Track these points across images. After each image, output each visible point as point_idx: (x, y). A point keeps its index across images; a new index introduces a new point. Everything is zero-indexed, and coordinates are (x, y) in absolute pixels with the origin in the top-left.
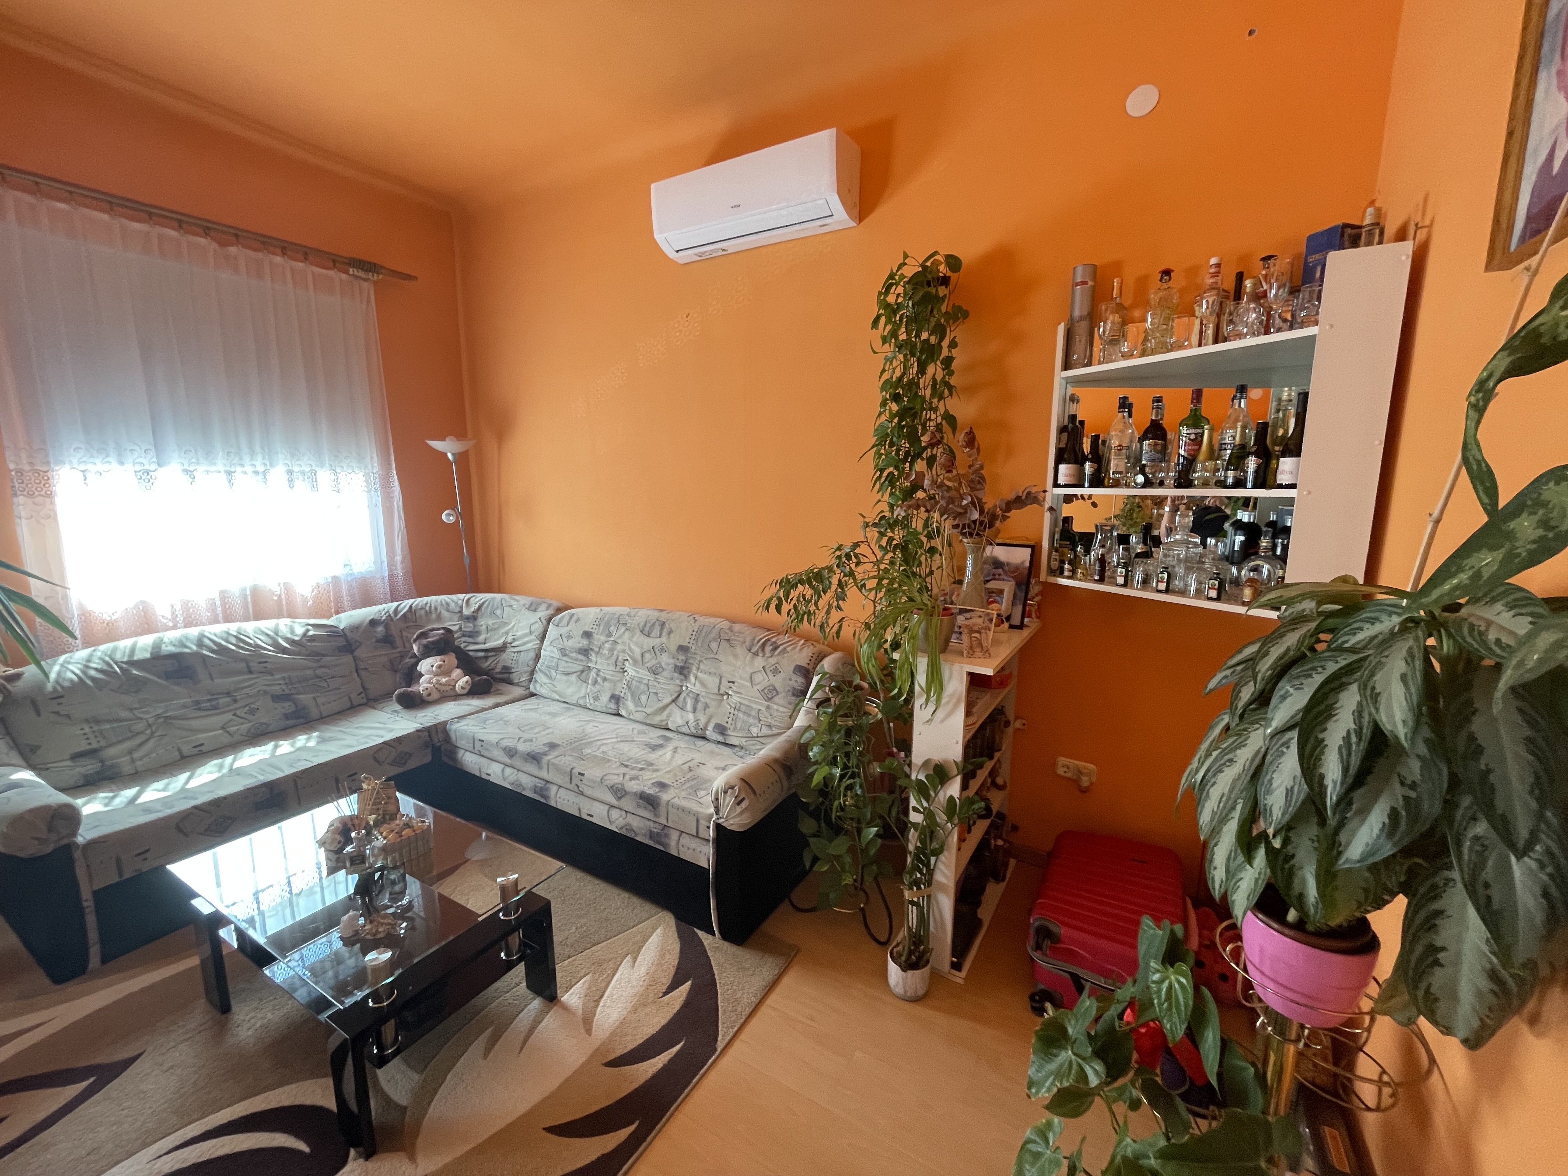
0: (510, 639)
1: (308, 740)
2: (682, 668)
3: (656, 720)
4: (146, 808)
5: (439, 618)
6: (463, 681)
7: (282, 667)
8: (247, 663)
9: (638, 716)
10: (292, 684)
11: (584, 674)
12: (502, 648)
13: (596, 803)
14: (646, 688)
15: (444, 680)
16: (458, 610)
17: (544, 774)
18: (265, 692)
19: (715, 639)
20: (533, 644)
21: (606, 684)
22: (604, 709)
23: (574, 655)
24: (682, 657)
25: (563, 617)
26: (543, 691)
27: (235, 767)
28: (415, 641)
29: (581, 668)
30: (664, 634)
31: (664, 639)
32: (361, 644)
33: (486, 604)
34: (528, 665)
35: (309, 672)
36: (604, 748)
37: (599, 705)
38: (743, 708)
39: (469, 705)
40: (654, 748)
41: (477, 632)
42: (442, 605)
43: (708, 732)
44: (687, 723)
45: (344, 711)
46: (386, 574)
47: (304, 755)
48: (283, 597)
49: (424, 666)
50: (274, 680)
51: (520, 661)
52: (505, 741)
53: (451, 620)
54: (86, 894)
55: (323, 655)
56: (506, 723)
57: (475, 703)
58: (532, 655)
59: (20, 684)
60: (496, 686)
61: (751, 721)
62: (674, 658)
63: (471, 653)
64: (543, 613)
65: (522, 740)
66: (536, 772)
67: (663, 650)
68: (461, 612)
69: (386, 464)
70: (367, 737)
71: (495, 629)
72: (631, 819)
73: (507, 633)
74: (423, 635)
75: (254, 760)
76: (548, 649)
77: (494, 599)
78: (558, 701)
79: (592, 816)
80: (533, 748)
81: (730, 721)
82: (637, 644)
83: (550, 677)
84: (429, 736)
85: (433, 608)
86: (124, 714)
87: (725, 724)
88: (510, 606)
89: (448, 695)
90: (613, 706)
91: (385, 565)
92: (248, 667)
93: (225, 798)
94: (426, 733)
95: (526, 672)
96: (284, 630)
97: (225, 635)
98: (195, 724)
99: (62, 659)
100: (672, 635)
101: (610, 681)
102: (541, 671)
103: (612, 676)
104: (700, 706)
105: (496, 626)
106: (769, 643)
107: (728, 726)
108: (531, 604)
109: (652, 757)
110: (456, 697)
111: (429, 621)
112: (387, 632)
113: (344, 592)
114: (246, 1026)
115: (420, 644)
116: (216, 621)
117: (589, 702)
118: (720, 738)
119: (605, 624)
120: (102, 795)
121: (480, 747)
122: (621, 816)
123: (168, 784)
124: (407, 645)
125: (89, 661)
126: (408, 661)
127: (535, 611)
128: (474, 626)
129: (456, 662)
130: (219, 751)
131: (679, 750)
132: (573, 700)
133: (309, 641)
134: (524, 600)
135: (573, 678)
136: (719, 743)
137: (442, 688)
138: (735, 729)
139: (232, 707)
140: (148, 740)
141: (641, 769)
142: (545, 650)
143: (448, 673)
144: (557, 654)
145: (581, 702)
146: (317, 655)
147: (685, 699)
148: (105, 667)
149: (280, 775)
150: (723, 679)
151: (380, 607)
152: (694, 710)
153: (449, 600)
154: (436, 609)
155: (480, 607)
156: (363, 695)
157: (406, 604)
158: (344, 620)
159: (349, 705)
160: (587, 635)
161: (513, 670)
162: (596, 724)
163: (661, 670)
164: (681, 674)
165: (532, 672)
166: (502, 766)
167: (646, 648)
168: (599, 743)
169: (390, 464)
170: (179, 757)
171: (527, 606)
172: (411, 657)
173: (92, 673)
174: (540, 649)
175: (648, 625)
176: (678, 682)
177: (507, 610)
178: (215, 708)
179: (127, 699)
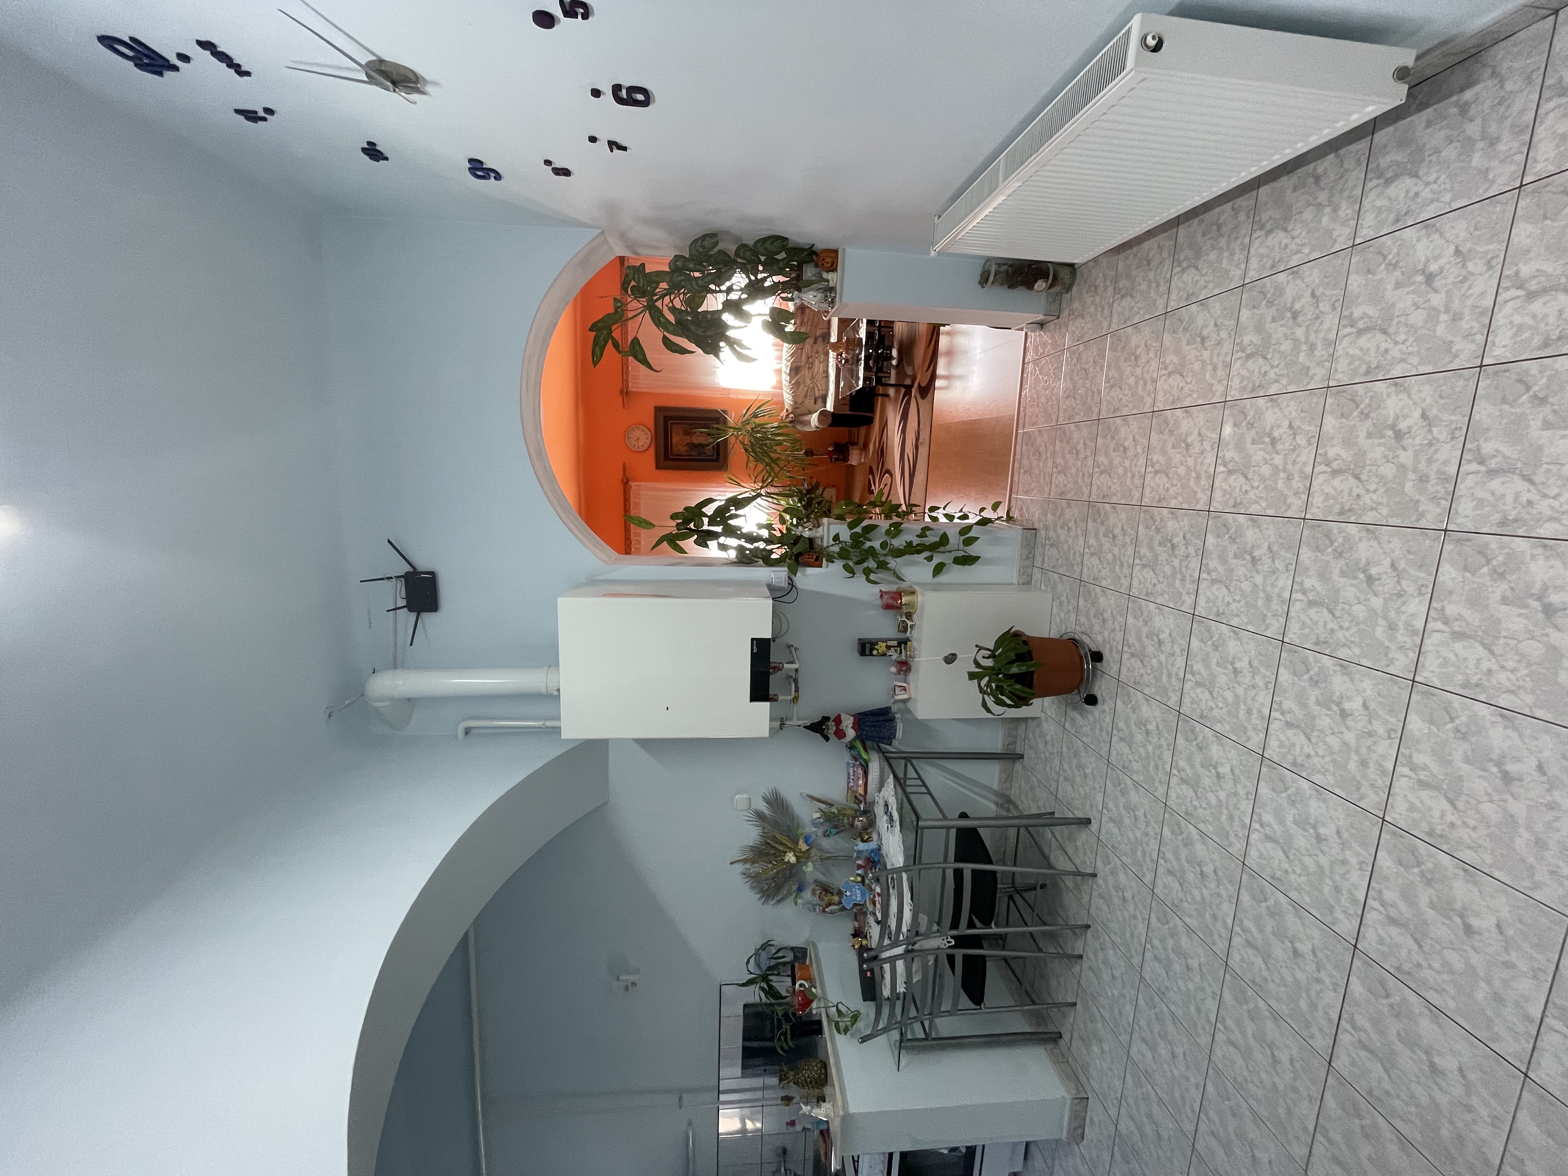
59: (789, 409)
86: (806, 388)
99: (784, 398)
120: (825, 402)
125: (787, 392)
148: (790, 389)
173: (791, 392)
178: (812, 363)
179: (801, 387)
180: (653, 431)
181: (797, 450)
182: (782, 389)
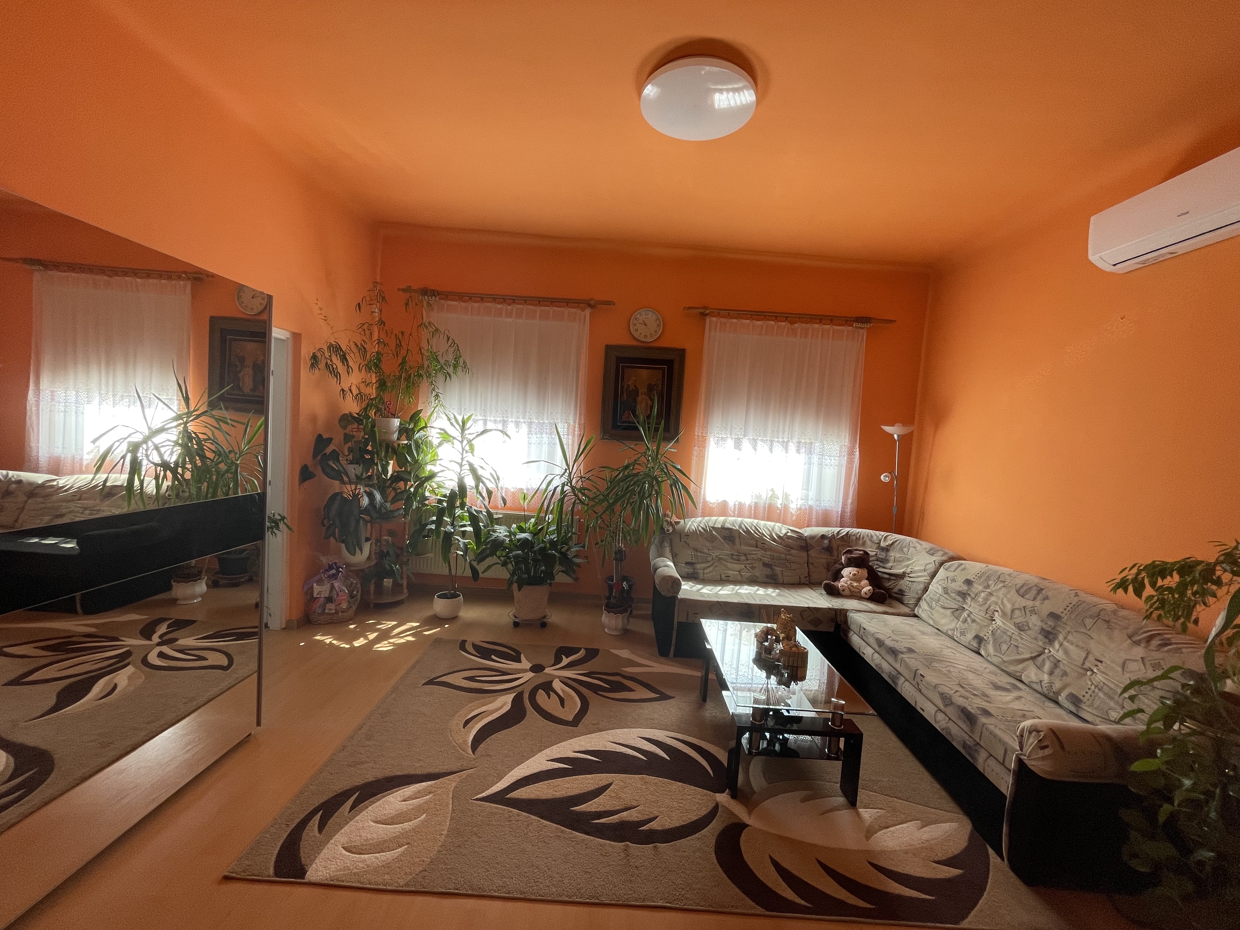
0: (908, 571)
1: (773, 592)
2: (1049, 633)
3: (1011, 668)
4: (702, 595)
5: (864, 544)
6: (867, 589)
7: (771, 549)
8: (756, 541)
9: (995, 660)
10: (773, 559)
11: (958, 612)
12: (902, 576)
13: (928, 702)
14: (1008, 639)
15: (855, 584)
16: (877, 541)
17: (897, 666)
18: (761, 560)
19: (1091, 617)
20: (924, 579)
21: (974, 625)
22: (967, 645)
23: (953, 595)
24: (1051, 623)
25: (952, 564)
26: (923, 615)
27: (738, 591)
28: (844, 554)
29: (956, 606)
30: (1038, 598)
31: (1037, 603)
32: (813, 547)
33: (898, 542)
34: (917, 594)
35: (783, 556)
36: (952, 669)
37: (963, 640)
38: (1106, 689)
39: (866, 606)
40: (997, 687)
41: (887, 560)
42: (868, 536)
43: (1060, 698)
44: (1041, 681)
45: (794, 584)
46: (840, 510)
47: (768, 598)
48: (782, 511)
49: (846, 572)
50: (766, 554)
51: (912, 589)
52: (879, 634)
53: (871, 547)
54: (675, 622)
55: (792, 548)
56: (886, 625)
57: (872, 606)
58: (922, 586)
59: (679, 526)
60: (888, 601)
61: (1112, 704)
62: (1042, 621)
63: (879, 574)
64: (938, 558)
65: (891, 639)
66: (893, 664)
67: (1033, 611)
68: (879, 543)
69: (853, 441)
70: (801, 601)
71: (900, 561)
72: (951, 725)
73: (908, 566)
74: (849, 552)
75: (747, 592)
76: (935, 585)
77: (904, 540)
78: (933, 626)
79: (923, 710)
80: (895, 646)
81: (1088, 696)
82: (1009, 600)
83: (931, 607)
84: (836, 615)
85: (861, 537)
86: (706, 551)
87: (1081, 697)
88: (915, 547)
89: (855, 595)
90: (975, 644)
91: (841, 504)
92: (757, 544)
93: (730, 603)
94: (834, 613)
95: (913, 598)
96: (777, 529)
97: (751, 525)
98: (729, 565)
99: (693, 519)
100: (1046, 601)
101: (978, 624)
102: (925, 600)
103: (981, 620)
104: (1057, 671)
105: (901, 560)
106: (1158, 638)
107: (1084, 699)
108: (931, 549)
109: (992, 693)
110: (860, 598)
111: (857, 544)
112: (829, 545)
113: (814, 516)
114: (709, 712)
115: (846, 557)
116: (750, 517)
117: (957, 634)
118: (1073, 708)
119: (986, 578)
120: (690, 583)
121: (863, 633)
122: (944, 720)
123: (713, 589)
124: (839, 555)
125: (700, 523)
126: (838, 566)
127: (932, 555)
128: (886, 555)
129: (867, 575)
130: (736, 582)
131: (1023, 699)
132: (944, 629)
133: (787, 538)
134: (926, 545)
135: (948, 612)
136: (1071, 712)
137: (853, 589)
138: (1091, 705)
139: (744, 562)
140: (711, 566)
141: (975, 695)
142: (932, 586)
143: (859, 581)
144: (940, 591)
145: (950, 633)
146: (790, 547)
147: (1044, 660)
148: (705, 527)
149: (754, 602)
150: (1090, 656)
151: (830, 529)
152: (1051, 673)
153: (873, 534)
154: (863, 538)
155: (893, 543)
156: (808, 578)
157: (845, 530)
158: (807, 532)
159: (798, 581)
160: (968, 582)
161: (905, 594)
162: (953, 651)
163: (1027, 628)
164: (1046, 637)
165: (919, 599)
166: (874, 651)
167: (1017, 606)
168: (949, 664)
169: (856, 441)
170: (719, 579)
171: (927, 550)
172: (840, 564)
173: (700, 528)
174: (929, 584)
175: (1025, 588)
176: (1041, 643)
177: (911, 549)
178: (738, 560)
179: (708, 544)
180: (656, 345)
181: (624, 537)
182: (703, 515)
